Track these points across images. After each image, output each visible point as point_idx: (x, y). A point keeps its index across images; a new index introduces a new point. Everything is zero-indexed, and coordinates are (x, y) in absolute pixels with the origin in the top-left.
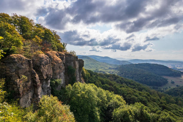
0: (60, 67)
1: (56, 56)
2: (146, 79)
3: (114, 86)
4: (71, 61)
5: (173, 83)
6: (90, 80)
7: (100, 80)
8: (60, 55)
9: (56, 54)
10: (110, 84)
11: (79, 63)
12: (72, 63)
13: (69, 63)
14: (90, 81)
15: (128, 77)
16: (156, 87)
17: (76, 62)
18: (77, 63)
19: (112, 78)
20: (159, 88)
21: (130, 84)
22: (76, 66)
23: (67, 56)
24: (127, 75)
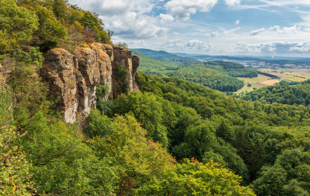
0: (107, 67)
1: (101, 51)
2: (218, 83)
3: (180, 95)
4: (122, 58)
5: (249, 85)
6: (146, 86)
7: (159, 87)
8: (107, 49)
9: (102, 48)
10: (175, 93)
11: (132, 61)
12: (123, 61)
13: (118, 61)
14: (146, 88)
15: (194, 81)
16: (230, 92)
17: (129, 59)
18: (130, 61)
19: (173, 83)
20: (234, 93)
21: (198, 90)
22: (129, 66)
23: (115, 51)
24: (192, 79)
